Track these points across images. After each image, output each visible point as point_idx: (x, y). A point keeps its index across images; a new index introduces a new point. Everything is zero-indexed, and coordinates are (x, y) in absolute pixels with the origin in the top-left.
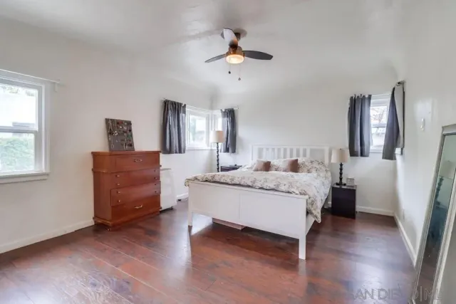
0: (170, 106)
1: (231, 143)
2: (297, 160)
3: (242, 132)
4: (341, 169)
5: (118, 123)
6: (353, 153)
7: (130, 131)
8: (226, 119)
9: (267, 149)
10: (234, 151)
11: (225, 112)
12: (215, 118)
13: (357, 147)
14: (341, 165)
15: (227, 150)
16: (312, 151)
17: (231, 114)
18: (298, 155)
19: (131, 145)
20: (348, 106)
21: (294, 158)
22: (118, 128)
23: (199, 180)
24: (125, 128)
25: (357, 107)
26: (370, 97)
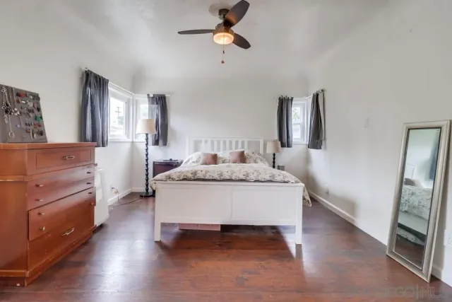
0: (92, 80)
1: (161, 134)
2: (243, 152)
3: (174, 121)
4: (274, 159)
5: (18, 95)
6: (283, 145)
7: (39, 109)
8: (155, 106)
9: (206, 142)
10: (165, 144)
11: (153, 98)
12: (136, 103)
13: (284, 139)
14: (274, 155)
15: (156, 143)
16: (249, 142)
17: (161, 101)
18: (243, 147)
19: (42, 133)
20: (278, 105)
21: (240, 150)
22: (18, 102)
23: (173, 179)
24: (31, 105)
25: (284, 106)
26: (292, 99)
